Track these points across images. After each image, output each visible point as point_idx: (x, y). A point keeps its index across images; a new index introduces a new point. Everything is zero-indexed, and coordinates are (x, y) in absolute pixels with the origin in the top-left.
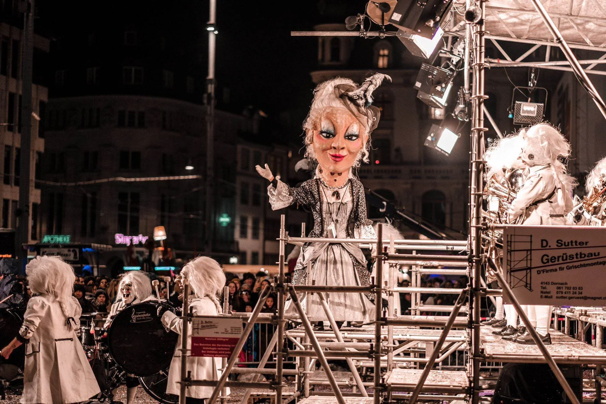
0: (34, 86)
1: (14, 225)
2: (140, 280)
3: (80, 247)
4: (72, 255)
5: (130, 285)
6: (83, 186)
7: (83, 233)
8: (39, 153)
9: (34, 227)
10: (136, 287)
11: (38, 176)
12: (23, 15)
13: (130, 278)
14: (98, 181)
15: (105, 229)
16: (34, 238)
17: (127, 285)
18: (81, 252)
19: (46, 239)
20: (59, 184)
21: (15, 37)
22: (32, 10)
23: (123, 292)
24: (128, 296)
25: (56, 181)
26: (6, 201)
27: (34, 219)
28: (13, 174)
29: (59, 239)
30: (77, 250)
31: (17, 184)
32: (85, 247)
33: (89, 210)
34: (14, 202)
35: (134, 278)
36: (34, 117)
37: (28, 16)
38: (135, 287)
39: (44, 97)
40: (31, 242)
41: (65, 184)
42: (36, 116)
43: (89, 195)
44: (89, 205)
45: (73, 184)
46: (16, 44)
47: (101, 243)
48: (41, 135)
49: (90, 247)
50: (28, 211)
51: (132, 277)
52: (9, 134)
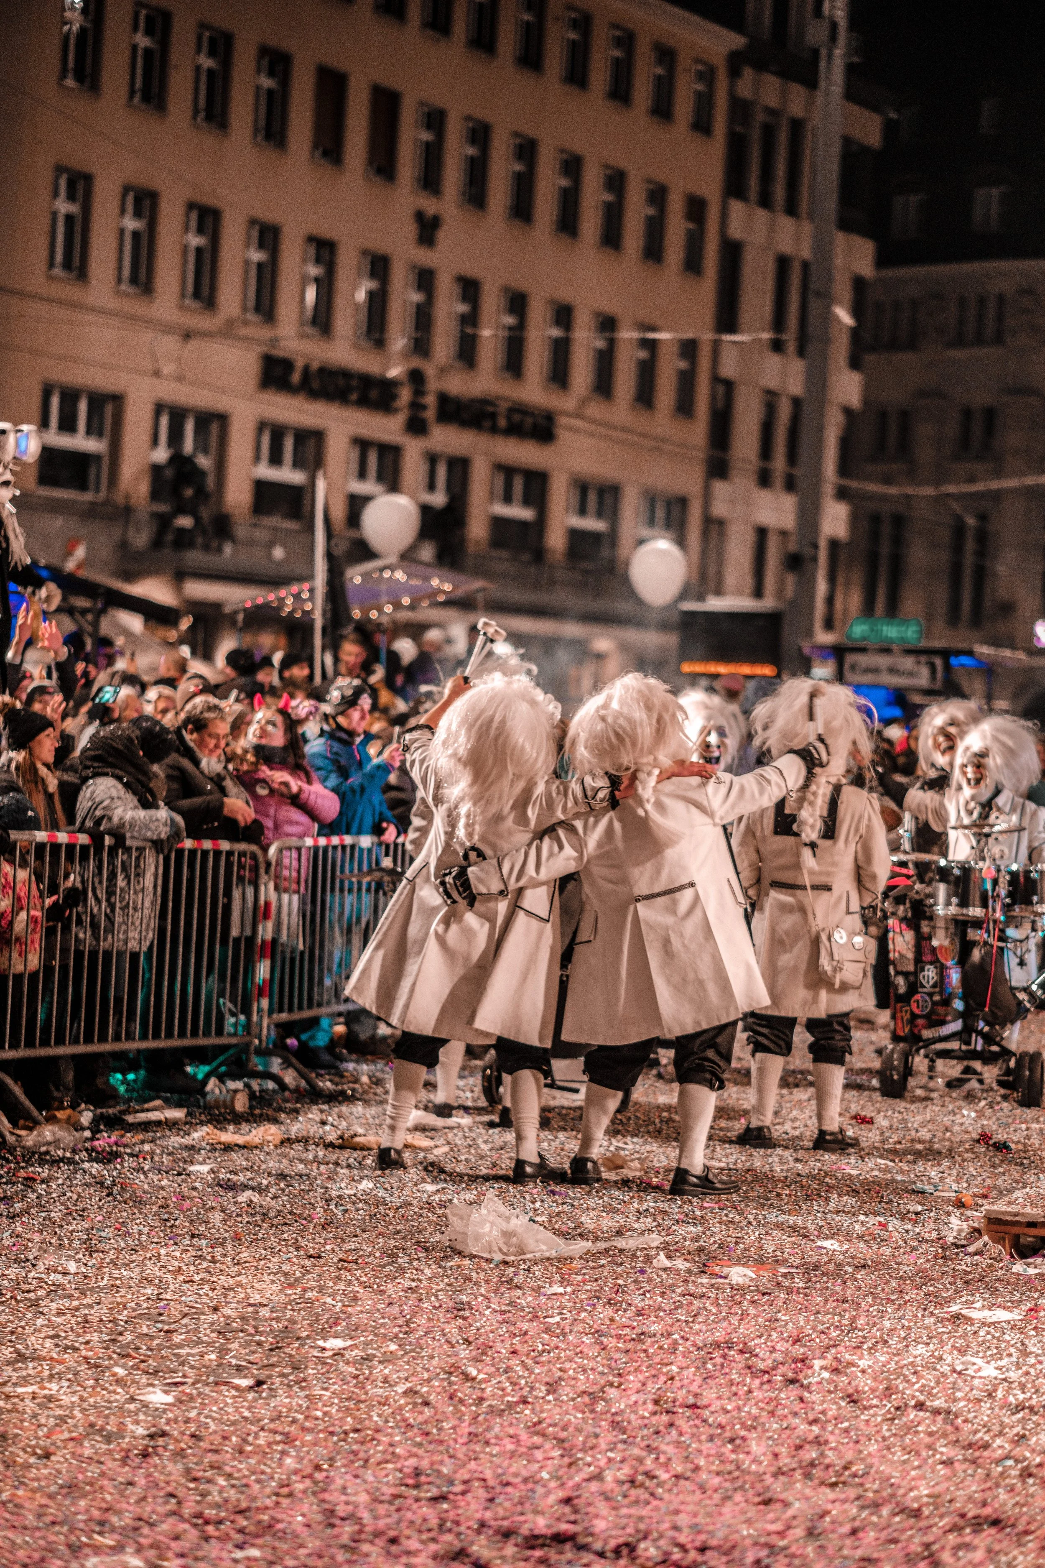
0: (840, 238)
1: (780, 593)
2: (1010, 743)
3: (946, 654)
4: (925, 672)
5: (982, 755)
6: (958, 497)
7: (953, 618)
8: (848, 411)
9: (830, 600)
10: (999, 761)
11: (844, 468)
12: (816, 52)
13: (984, 737)
14: (995, 485)
15: (1007, 608)
16: (829, 624)
17: (976, 755)
18: (947, 667)
19: (859, 630)
20: (893, 490)
21: (796, 109)
22: (842, 40)
23: (964, 773)
24: (978, 781)
25: (887, 480)
26: (762, 533)
27: (832, 579)
28: (779, 463)
29: (891, 631)
30: (938, 662)
31: (790, 485)
32: (959, 653)
33: (969, 559)
34: (784, 534)
35: (995, 739)
36: (836, 317)
37: (830, 56)
38: (994, 761)
39: (865, 266)
40: (824, 638)
41: (909, 490)
42: (844, 316)
43: (971, 521)
44: (970, 545)
45: (929, 491)
46: (797, 127)
47: (996, 643)
48: (855, 363)
49: (970, 653)
50: (815, 559)
51: (988, 734)
52: (773, 361)
